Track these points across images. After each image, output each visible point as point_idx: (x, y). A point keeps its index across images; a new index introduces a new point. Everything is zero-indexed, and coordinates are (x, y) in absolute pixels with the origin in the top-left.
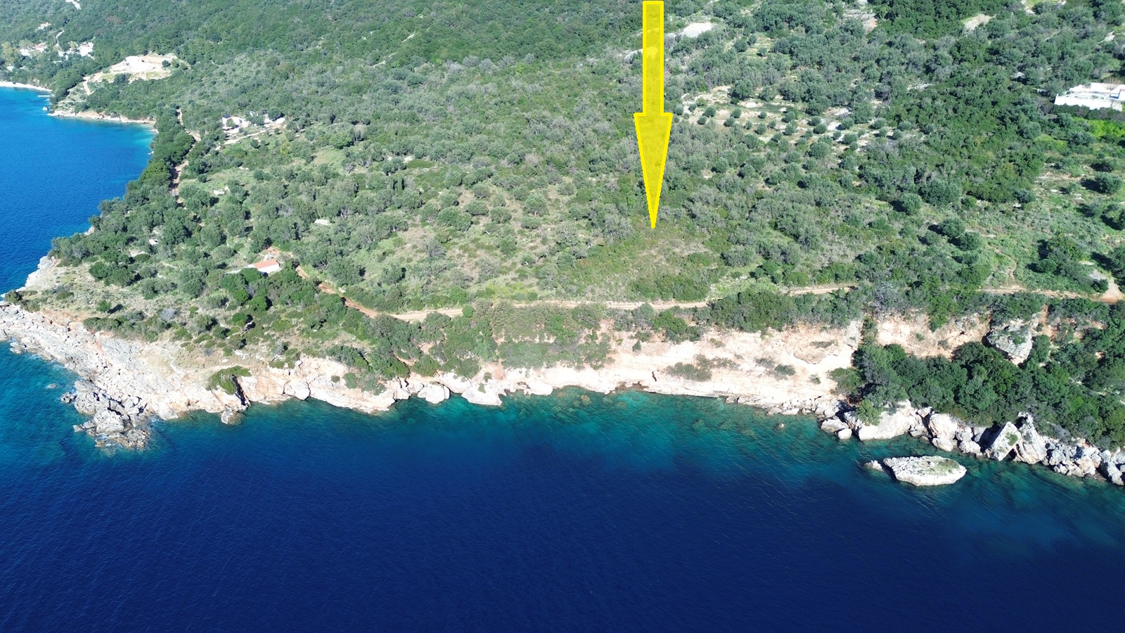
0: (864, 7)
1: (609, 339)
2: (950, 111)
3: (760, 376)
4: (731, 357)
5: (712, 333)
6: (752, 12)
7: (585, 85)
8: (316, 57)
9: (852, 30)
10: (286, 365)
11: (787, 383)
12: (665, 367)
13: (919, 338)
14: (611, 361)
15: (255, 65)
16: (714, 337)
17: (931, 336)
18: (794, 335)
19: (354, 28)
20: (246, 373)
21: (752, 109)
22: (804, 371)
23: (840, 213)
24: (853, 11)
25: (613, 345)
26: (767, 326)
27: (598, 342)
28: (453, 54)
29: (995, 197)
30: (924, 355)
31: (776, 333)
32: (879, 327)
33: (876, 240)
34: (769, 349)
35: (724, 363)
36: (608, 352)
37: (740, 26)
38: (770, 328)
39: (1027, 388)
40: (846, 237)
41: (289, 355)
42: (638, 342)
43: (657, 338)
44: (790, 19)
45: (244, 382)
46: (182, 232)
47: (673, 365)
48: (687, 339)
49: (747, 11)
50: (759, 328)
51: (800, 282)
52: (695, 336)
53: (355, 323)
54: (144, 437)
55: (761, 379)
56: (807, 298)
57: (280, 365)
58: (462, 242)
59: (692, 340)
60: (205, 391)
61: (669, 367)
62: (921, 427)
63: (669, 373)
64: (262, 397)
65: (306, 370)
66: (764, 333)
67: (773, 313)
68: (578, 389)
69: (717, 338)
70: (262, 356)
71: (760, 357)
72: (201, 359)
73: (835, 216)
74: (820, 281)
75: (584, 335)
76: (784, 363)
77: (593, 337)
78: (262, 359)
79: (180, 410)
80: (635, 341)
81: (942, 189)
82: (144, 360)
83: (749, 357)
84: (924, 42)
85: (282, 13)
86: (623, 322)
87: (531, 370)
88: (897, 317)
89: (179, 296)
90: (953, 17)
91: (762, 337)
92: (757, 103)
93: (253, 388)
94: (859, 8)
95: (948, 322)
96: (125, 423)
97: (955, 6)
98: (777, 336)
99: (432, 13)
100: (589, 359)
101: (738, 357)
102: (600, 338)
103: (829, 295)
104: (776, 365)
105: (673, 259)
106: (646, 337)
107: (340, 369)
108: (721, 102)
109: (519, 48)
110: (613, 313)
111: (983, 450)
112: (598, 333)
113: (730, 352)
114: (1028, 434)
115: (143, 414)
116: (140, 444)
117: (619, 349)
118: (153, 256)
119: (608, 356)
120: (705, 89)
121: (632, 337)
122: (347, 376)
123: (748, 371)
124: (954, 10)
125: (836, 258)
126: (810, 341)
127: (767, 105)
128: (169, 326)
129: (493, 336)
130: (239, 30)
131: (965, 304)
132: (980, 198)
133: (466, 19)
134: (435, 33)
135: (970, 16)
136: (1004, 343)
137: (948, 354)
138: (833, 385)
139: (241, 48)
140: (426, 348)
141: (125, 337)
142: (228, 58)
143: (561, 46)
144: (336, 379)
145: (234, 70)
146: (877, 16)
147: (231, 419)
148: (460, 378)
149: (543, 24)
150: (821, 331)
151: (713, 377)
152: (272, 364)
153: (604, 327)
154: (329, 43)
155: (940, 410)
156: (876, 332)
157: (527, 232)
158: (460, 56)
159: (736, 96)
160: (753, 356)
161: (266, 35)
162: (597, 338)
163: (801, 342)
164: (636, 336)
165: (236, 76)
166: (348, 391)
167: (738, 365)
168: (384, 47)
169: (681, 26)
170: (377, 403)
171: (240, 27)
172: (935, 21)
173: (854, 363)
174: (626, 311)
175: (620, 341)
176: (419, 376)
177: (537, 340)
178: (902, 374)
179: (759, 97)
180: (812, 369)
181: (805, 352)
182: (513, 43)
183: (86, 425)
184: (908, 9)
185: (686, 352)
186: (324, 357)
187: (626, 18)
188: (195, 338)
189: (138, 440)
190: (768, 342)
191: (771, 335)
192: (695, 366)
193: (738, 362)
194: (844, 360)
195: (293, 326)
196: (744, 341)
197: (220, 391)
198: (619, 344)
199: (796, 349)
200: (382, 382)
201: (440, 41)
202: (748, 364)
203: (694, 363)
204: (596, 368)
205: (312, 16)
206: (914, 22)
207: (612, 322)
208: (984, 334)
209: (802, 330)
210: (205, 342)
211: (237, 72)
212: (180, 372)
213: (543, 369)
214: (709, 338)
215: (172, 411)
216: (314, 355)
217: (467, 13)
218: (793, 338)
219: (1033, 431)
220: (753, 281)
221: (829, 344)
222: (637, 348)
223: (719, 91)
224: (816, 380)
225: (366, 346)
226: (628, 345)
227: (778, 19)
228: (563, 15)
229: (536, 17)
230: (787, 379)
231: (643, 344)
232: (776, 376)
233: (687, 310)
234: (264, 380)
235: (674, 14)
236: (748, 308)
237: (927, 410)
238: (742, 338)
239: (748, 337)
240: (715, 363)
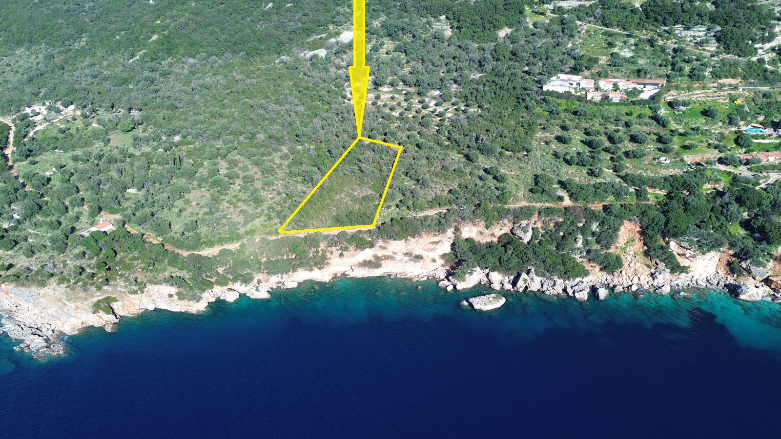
0: (444, 21)
1: (326, 252)
2: (493, 94)
3: (406, 262)
4: (391, 254)
5: (380, 243)
6: (380, 23)
7: (284, 78)
8: (83, 52)
9: (438, 37)
10: (139, 292)
11: (420, 264)
12: (357, 263)
13: (481, 233)
14: (328, 264)
15: (33, 57)
16: (381, 245)
17: (487, 232)
19: (108, 29)
20: (115, 300)
21: (386, 92)
22: (428, 256)
23: (439, 164)
24: (438, 24)
25: (328, 255)
26: (407, 236)
27: (320, 254)
28: (188, 51)
29: (514, 150)
30: (484, 241)
31: (412, 239)
32: (462, 229)
33: (458, 180)
34: (409, 247)
35: (387, 257)
36: (326, 259)
37: (374, 34)
38: (409, 237)
39: (530, 255)
40: (443, 179)
41: (140, 287)
42: (342, 252)
43: (352, 248)
44: (403, 29)
45: (115, 306)
46: (37, 207)
47: (361, 261)
48: (367, 247)
49: (377, 23)
50: (403, 238)
51: (422, 210)
52: (372, 245)
53: (175, 260)
54: (62, 348)
55: (407, 264)
56: (426, 218)
57: (135, 292)
58: (228, 198)
59: (370, 248)
60: (92, 314)
61: (359, 263)
62: (486, 279)
63: (360, 266)
64: (127, 312)
65: (151, 293)
66: (406, 240)
67: (410, 230)
68: (311, 281)
69: (383, 245)
70: (122, 288)
71: (405, 252)
72: (82, 294)
73: (437, 167)
74: (432, 207)
75: (312, 251)
76: (418, 254)
77: (317, 252)
78: (122, 290)
79: (77, 328)
80: (340, 251)
81: (489, 146)
82: (44, 299)
83: (400, 253)
84: (478, 45)
86: (333, 241)
87: (284, 275)
88: (470, 224)
89: (50, 254)
90: (492, 30)
91: (405, 242)
92: (389, 88)
93: (120, 308)
94: (441, 22)
95: (494, 224)
96: (47, 340)
98: (413, 241)
99: (167, 20)
100: (316, 264)
101: (395, 253)
102: (321, 252)
103: (436, 215)
104: (414, 255)
105: (354, 199)
106: (346, 249)
107: (173, 290)
108: (368, 88)
109: (234, 47)
110: (326, 237)
111: (513, 288)
112: (319, 249)
113: (390, 252)
114: (532, 277)
115: (55, 334)
116: (61, 352)
117: (332, 257)
118: (20, 226)
119: (326, 261)
121: (338, 250)
122: (177, 294)
123: (400, 260)
124: (492, 26)
125: (439, 193)
126: (429, 242)
127: (395, 90)
128: (52, 275)
129: (259, 258)
130: (14, 28)
131: (501, 214)
132: (507, 150)
133: (192, 25)
134: (172, 35)
135: (501, 29)
136: (519, 233)
137: (495, 240)
138: (443, 262)
139: (19, 43)
140: (221, 270)
141: (23, 285)
142: (10, 52)
143: (262, 47)
144: (171, 296)
145: (17, 62)
146: (451, 28)
147: (112, 328)
148: (244, 285)
149: (248, 30)
150: (434, 236)
151: (383, 266)
152: (131, 293)
153: (322, 246)
154: (91, 41)
155: (493, 270)
156: (461, 233)
157: (266, 188)
158: (194, 53)
159: (377, 84)
160: (402, 252)
161: (38, 34)
162: (319, 252)
163: (425, 243)
164: (341, 249)
165: (20, 66)
166: (179, 302)
167: (395, 258)
168: (136, 45)
169: (338, 34)
170: (198, 307)
171: (14, 26)
172: (483, 32)
173: (452, 249)
174: (333, 236)
175: (332, 253)
176: (219, 287)
177: (285, 258)
178: (474, 254)
179: (390, 84)
180: (432, 255)
181: (427, 247)
182: (229, 43)
183: (22, 345)
184: (468, 24)
185: (367, 254)
186: (162, 284)
187: (303, 28)
188: (73, 281)
189: (59, 350)
190: (408, 244)
191: (409, 240)
192: (373, 260)
193: (395, 256)
194: (446, 248)
195: (136, 266)
197: (102, 313)
199: (423, 246)
200: (200, 294)
201: (178, 41)
202: (399, 257)
203: (373, 259)
204: (320, 269)
205: (72, 19)
206: (472, 32)
207: (326, 242)
208: (511, 228)
209: (425, 236)
210: (80, 283)
211: (21, 63)
212: (71, 305)
213: (290, 273)
214: (379, 245)
215: (73, 329)
216: (155, 284)
217: (192, 20)
218: (421, 240)
219: (534, 276)
220: (398, 210)
221: (439, 242)
222: (341, 255)
224: (434, 261)
225: (187, 275)
226: (337, 254)
227: (396, 29)
228: (260, 23)
229: (242, 24)
230: (420, 262)
231: (344, 253)
232: (415, 261)
233: (366, 232)
234: (127, 302)
235: (333, 25)
236: (397, 228)
237: (487, 270)
238: (396, 244)
239: (397, 242)
240: (383, 258)
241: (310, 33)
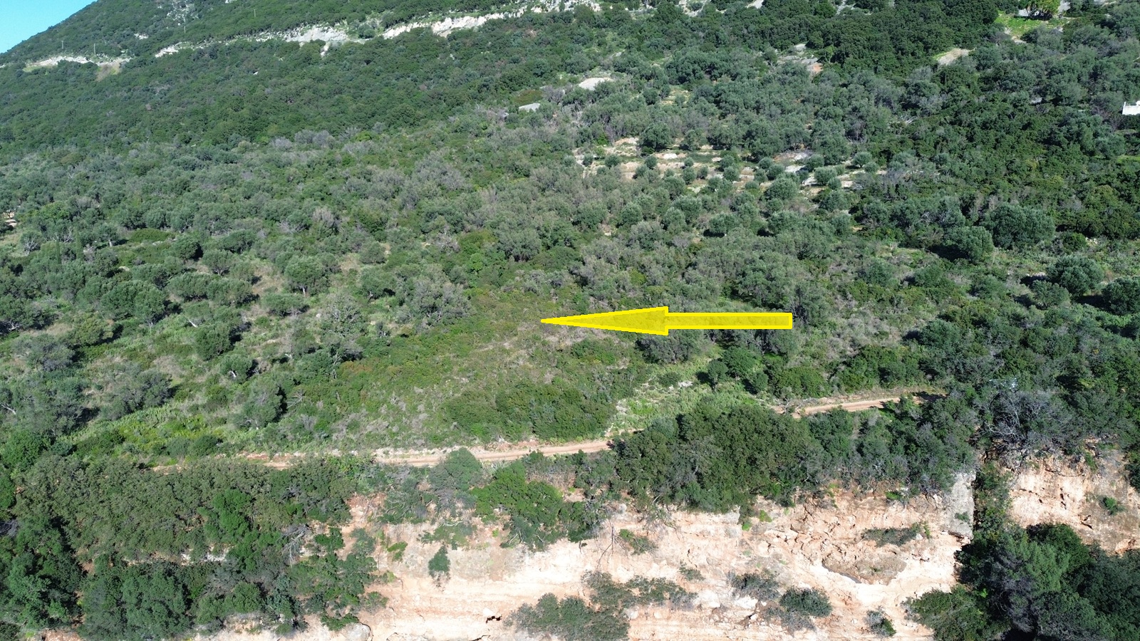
0: (802, 53)
1: (371, 544)
3: (745, 622)
4: (671, 574)
5: (624, 519)
6: (663, 65)
7: (442, 143)
9: (793, 72)
12: (515, 607)
13: (1109, 506)
14: (379, 602)
15: (43, 162)
16: (628, 527)
17: (1136, 500)
18: (821, 515)
19: (172, 114)
21: (671, 160)
22: (847, 600)
23: (844, 267)
24: (790, 57)
25: (382, 560)
26: (754, 493)
27: (342, 554)
28: (285, 130)
31: (776, 510)
33: (932, 305)
34: (761, 550)
35: (656, 592)
36: (370, 579)
37: (648, 78)
38: (760, 499)
40: (872, 302)
42: (443, 551)
43: (489, 534)
44: (711, 67)
47: (533, 602)
48: (561, 535)
49: (658, 64)
50: (736, 499)
51: (807, 389)
52: (583, 527)
55: (750, 632)
56: (837, 417)
59: (574, 537)
61: (524, 610)
63: (523, 625)
66: (747, 513)
67: (769, 461)
69: (635, 528)
71: (741, 572)
73: (842, 270)
74: (851, 385)
75: (310, 537)
76: (802, 585)
77: (337, 540)
80: (436, 547)
81: (1020, 219)
83: (715, 573)
85: (96, 108)
88: (1055, 460)
90: (920, 53)
91: (743, 522)
92: (677, 154)
94: (796, 54)
97: (921, 40)
98: (780, 518)
99: (267, 90)
100: (319, 601)
101: (691, 574)
102: (349, 544)
103: (878, 414)
104: (782, 591)
106: (464, 536)
108: (628, 155)
109: (366, 119)
110: (383, 477)
112: (345, 530)
113: (670, 564)
117: (397, 569)
119: (369, 589)
120: (607, 141)
121: (427, 538)
123: (715, 610)
124: (921, 44)
125: (864, 340)
126: (861, 528)
127: (692, 156)
130: (39, 128)
132: (1089, 234)
133: (307, 94)
134: (265, 110)
135: (942, 51)
142: (15, 158)
143: (420, 113)
146: (821, 60)
149: (402, 92)
150: (888, 502)
153: (360, 514)
156: (1003, 496)
158: (293, 132)
159: (652, 145)
160: (724, 569)
161: (69, 131)
162: (341, 544)
163: (839, 532)
164: (441, 534)
167: (692, 595)
168: (200, 129)
169: (575, 81)
171: (42, 125)
172: (898, 58)
173: (964, 576)
174: (414, 470)
175: (398, 551)
177: (187, 558)
179: (680, 148)
180: (870, 595)
182: (363, 115)
184: (861, 48)
185: (562, 568)
187: (504, 76)
190: (756, 532)
191: (764, 517)
192: (587, 601)
193: (691, 587)
196: (702, 534)
198: (398, 557)
199: (829, 548)
201: (271, 118)
202: (711, 594)
203: (585, 595)
204: (336, 625)
206: (870, 61)
207: (380, 499)
209: (839, 500)
214: (617, 529)
217: (310, 88)
218: (820, 522)
220: (705, 390)
221: (909, 534)
222: (439, 564)
223: (625, 144)
224: (883, 626)
226: (420, 559)
227: (696, 67)
228: (427, 82)
229: (394, 86)
230: (812, 627)
231: (455, 555)
232: (786, 621)
233: (559, 463)
235: (564, 73)
236: (706, 451)
238: (696, 528)
239: (707, 522)
240: (636, 592)
241: (517, 87)
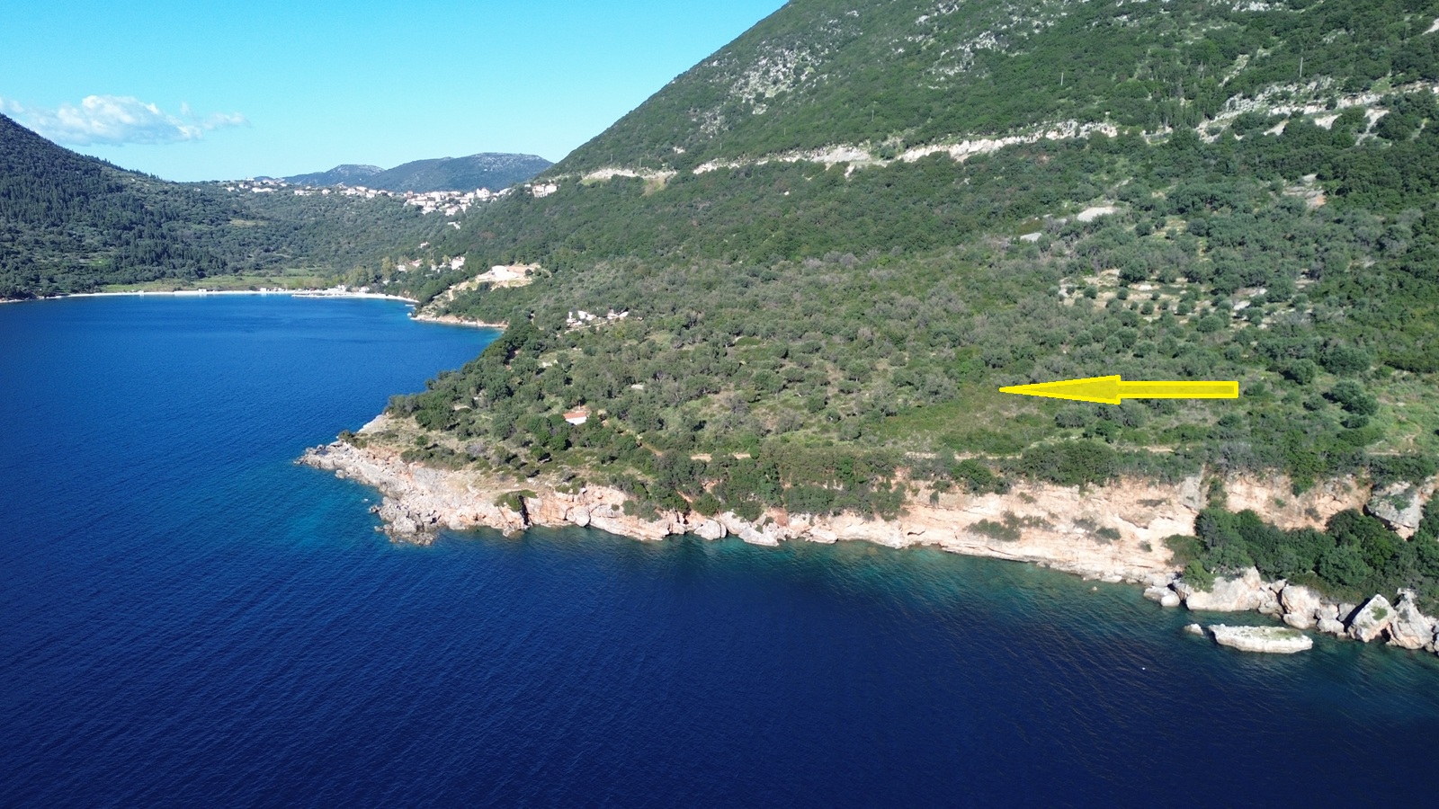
0: (1310, 184)
1: (904, 488)
2: (1395, 286)
3: (1078, 539)
4: (1043, 515)
5: (1021, 487)
6: (1166, 195)
7: (950, 271)
8: (676, 259)
9: (1291, 207)
10: (571, 491)
11: (1110, 548)
12: (969, 524)
13: (1280, 504)
14: (905, 513)
15: (614, 271)
16: (1025, 491)
17: (1295, 502)
18: (1118, 491)
19: (717, 231)
20: (533, 495)
21: (1143, 292)
22: (1133, 536)
24: (1296, 188)
25: (909, 496)
26: (1087, 481)
27: (892, 491)
28: (815, 250)
29: (1417, 366)
30: (1288, 526)
31: (1097, 489)
32: (1227, 489)
34: (1090, 508)
35: (1036, 523)
36: (903, 503)
37: (1147, 209)
38: (1090, 483)
39: (1409, 560)
41: (574, 483)
42: (936, 493)
43: (959, 489)
44: (1213, 199)
45: (531, 503)
46: (504, 390)
47: (977, 522)
48: (992, 491)
49: (1160, 194)
50: (1077, 482)
51: (1138, 442)
52: (1002, 489)
53: (642, 460)
54: (431, 539)
55: (1079, 543)
56: (1142, 453)
57: (565, 490)
58: (771, 403)
59: (997, 492)
60: (493, 506)
61: (973, 525)
62: (1274, 604)
63: (970, 531)
64: (545, 520)
65: (589, 499)
66: (1082, 488)
68: (868, 543)
69: (1028, 492)
70: (551, 483)
71: (1079, 518)
72: (496, 484)
74: (1163, 442)
75: (878, 483)
76: (1109, 526)
77: (888, 486)
78: (550, 485)
79: (468, 523)
80: (933, 491)
81: (1346, 356)
82: (446, 483)
83: (1066, 517)
84: (1383, 219)
85: (649, 222)
86: (920, 472)
87: (816, 518)
88: (1249, 477)
89: (489, 439)
90: (1425, 189)
91: (1081, 493)
92: (1152, 285)
93: (537, 510)
94: (1304, 185)
95: (1315, 486)
96: (418, 528)
97: (1428, 177)
98: (1099, 492)
99: (799, 212)
100: (881, 509)
101: (1053, 516)
102: (894, 488)
104: (1098, 528)
106: (946, 487)
107: (618, 497)
108: (1109, 285)
109: (885, 242)
110: (910, 462)
111: (1346, 630)
112: (893, 482)
113: (1043, 510)
114: (1405, 611)
115: (435, 524)
116: (428, 542)
117: (915, 500)
118: (474, 411)
119: (902, 507)
120: (1092, 272)
121: (929, 487)
122: (626, 504)
123: (1064, 534)
124: (1427, 181)
125: (1191, 421)
126: (1136, 498)
127: (1165, 288)
128: (474, 459)
129: (781, 480)
130: (603, 239)
131: (1335, 464)
132: (1398, 367)
133: (834, 216)
134: (798, 231)
136: (1385, 510)
137: (1320, 527)
138: (1169, 554)
139: (603, 256)
140: (708, 488)
141: (434, 467)
142: (589, 265)
143: (933, 238)
144: (615, 507)
145: (592, 277)
146: (1326, 193)
147: (512, 534)
148: (739, 518)
149: (918, 216)
150: (1148, 486)
151: (1023, 536)
152: (558, 489)
153: (899, 475)
154: (690, 247)
155: (1294, 582)
156: (1225, 496)
157: (842, 395)
158: (822, 252)
159: (1129, 278)
160: (1070, 516)
161: (629, 243)
162: (891, 488)
163: (1126, 500)
164: (935, 486)
165: (593, 282)
166: (624, 518)
167: (1053, 526)
168: (744, 247)
169: (1076, 211)
170: (653, 531)
171: (605, 236)
172: (1402, 195)
173: (1198, 528)
175: (916, 492)
176: (699, 515)
177: (826, 487)
178: (1248, 539)
179: (1156, 280)
180: (1143, 535)
181: (1130, 512)
182: (882, 238)
183: (385, 527)
184: (1366, 183)
185: (991, 507)
186: (608, 486)
187: (1011, 205)
188: (494, 469)
189: (428, 539)
190: (1088, 500)
191: (1091, 492)
192: (1002, 524)
193: (1053, 522)
194: (1184, 526)
195: (586, 462)
196: (1059, 497)
197: (506, 508)
198: (916, 495)
199: (1122, 508)
200: (658, 512)
201: (803, 238)
202: (1062, 527)
203: (1001, 520)
204: (887, 519)
205: (677, 223)
206: (1373, 197)
207: (909, 470)
208: (1364, 501)
209: (1126, 485)
210: (501, 472)
211: (595, 279)
212: (475, 492)
213: (829, 518)
214: (1019, 492)
215: (461, 523)
216: (598, 484)
217: (836, 210)
218: (1118, 495)
219: (1412, 610)
221: (1159, 502)
222: (934, 498)
223: (1109, 274)
224: (1147, 547)
225: (650, 480)
226: (926, 496)
227: (1196, 199)
228: (941, 207)
229: (911, 210)
230: (1110, 543)
231: (942, 495)
232: (1098, 539)
233: (995, 461)
234: (548, 503)
235: (1070, 201)
237: (1281, 583)
238: (1057, 494)
239: (1064, 491)
240: (1026, 522)
241: (1022, 214)
